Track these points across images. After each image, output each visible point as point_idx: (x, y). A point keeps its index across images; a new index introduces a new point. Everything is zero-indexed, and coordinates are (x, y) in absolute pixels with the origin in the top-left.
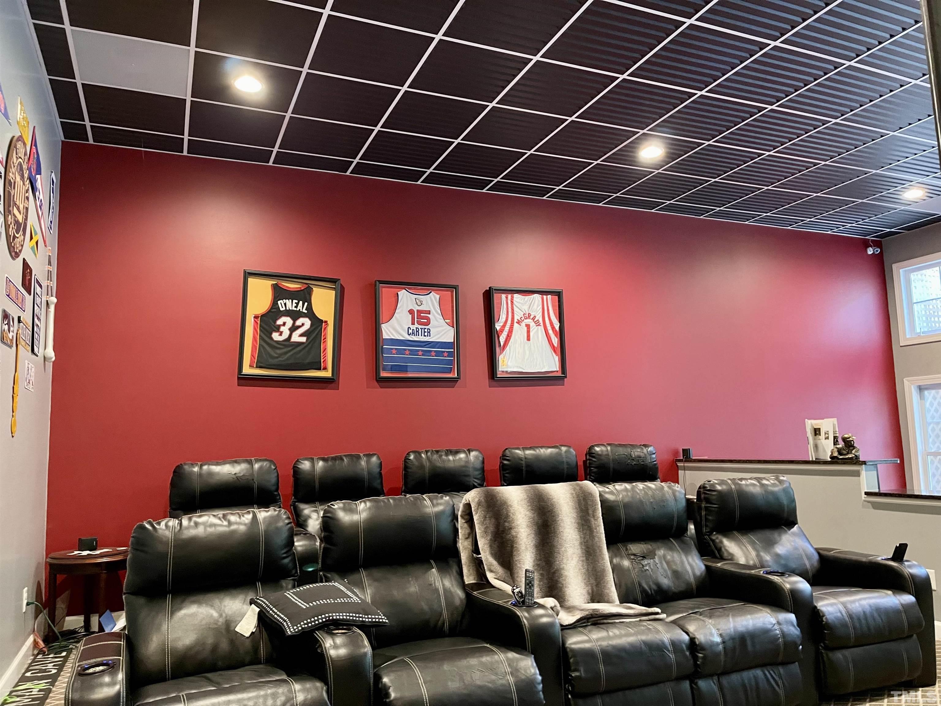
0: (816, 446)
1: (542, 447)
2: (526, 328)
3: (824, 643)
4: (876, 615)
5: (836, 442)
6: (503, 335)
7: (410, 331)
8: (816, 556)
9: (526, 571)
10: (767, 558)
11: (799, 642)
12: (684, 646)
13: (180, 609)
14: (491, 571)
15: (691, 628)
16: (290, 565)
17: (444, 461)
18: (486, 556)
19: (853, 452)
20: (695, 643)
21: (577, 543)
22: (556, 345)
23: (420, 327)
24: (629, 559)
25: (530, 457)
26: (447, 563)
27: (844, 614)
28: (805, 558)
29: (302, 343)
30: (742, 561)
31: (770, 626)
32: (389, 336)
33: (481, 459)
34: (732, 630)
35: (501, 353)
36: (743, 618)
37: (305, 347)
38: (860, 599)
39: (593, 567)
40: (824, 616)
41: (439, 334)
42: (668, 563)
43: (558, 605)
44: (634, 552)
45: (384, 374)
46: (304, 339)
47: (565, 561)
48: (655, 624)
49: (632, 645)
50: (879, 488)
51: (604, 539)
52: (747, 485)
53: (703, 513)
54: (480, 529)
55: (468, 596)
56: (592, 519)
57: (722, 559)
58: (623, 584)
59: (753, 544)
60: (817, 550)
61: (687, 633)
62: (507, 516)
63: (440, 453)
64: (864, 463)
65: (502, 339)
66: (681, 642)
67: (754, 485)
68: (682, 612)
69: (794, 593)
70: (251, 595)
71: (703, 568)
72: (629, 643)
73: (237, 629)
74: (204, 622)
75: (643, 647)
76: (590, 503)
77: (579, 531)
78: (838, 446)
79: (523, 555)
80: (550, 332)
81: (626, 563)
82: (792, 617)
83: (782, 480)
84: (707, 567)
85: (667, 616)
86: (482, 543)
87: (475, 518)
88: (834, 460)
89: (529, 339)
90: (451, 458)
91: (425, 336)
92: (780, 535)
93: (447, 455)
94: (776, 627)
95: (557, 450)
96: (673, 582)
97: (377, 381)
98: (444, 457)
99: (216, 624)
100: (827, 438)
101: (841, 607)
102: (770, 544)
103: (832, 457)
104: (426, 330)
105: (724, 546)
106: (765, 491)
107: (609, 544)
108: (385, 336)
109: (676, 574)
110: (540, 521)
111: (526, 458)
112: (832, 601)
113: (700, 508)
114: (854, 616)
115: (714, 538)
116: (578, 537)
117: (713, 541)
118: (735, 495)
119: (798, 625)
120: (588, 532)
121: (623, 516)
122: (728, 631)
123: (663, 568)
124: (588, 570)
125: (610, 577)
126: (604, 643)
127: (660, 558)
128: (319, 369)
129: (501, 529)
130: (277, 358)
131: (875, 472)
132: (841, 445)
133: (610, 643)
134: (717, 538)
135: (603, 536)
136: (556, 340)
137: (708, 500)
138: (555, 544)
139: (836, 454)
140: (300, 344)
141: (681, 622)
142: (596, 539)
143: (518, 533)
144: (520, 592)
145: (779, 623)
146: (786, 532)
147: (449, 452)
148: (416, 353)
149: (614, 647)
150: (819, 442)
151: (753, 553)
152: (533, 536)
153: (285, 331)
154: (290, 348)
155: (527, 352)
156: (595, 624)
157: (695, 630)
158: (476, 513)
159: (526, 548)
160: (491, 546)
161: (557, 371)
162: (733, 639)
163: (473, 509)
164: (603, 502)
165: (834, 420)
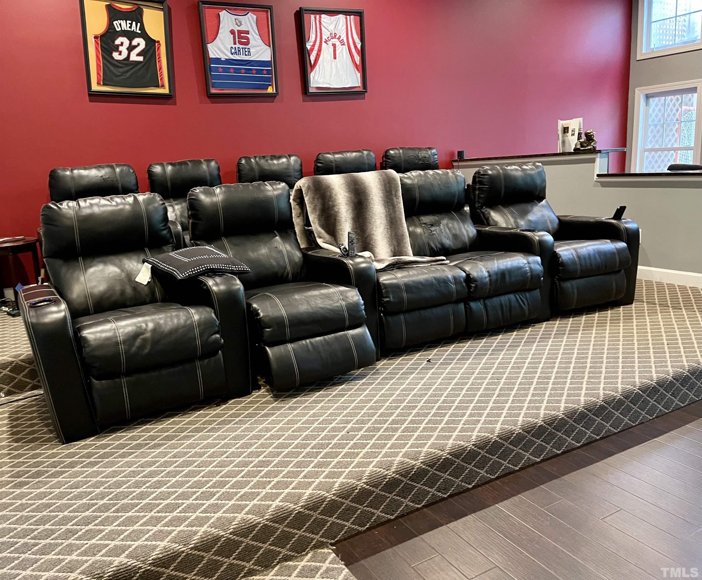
0: (564, 142)
1: (348, 152)
2: (332, 47)
3: (558, 276)
4: (597, 256)
5: (579, 137)
6: (313, 54)
7: (233, 51)
8: (557, 221)
9: (349, 233)
10: (522, 223)
11: (541, 274)
12: (462, 280)
13: (91, 267)
14: (320, 237)
15: (467, 268)
16: (168, 235)
17: (269, 165)
18: (316, 227)
19: (592, 144)
20: (470, 277)
21: (383, 216)
22: (358, 63)
23: (241, 46)
24: (421, 227)
25: (339, 160)
26: (287, 233)
27: (575, 256)
28: (549, 222)
29: (139, 62)
30: (504, 225)
31: (522, 265)
32: (215, 55)
33: (299, 162)
34: (496, 268)
35: (312, 70)
36: (504, 260)
37: (143, 66)
38: (588, 246)
39: (396, 233)
40: (560, 257)
41: (258, 53)
42: (449, 229)
43: (373, 256)
44: (425, 222)
45: (213, 91)
46: (141, 59)
47: (374, 229)
48: (442, 267)
49: (427, 280)
50: (608, 171)
51: (403, 212)
52: (511, 170)
53: (477, 192)
54: (310, 207)
55: (305, 255)
56: (395, 199)
57: (489, 225)
58: (417, 245)
59: (512, 213)
60: (558, 217)
61: (464, 271)
62: (331, 197)
63: (266, 158)
64: (600, 151)
65: (313, 58)
66: (460, 277)
67: (516, 170)
68: (460, 260)
69: (541, 243)
70: (142, 257)
71: (475, 231)
72: (424, 279)
73: (137, 280)
74: (111, 275)
75: (434, 281)
76: (393, 186)
77: (385, 207)
78: (581, 140)
79: (344, 225)
80: (353, 50)
81: (419, 230)
82: (538, 259)
83: (538, 166)
84: (478, 231)
85: (450, 263)
86: (312, 218)
87: (306, 199)
88: (577, 151)
89: (335, 58)
90: (275, 162)
91: (246, 55)
92: (532, 207)
93: (272, 159)
94: (527, 265)
95: (360, 154)
96: (453, 242)
97: (208, 97)
98: (270, 161)
99: (120, 276)
100: (573, 135)
101: (573, 251)
102: (524, 213)
103: (576, 149)
104: (246, 50)
105: (491, 216)
106: (525, 174)
107: (407, 216)
108: (212, 55)
109: (455, 237)
110: (356, 200)
111: (335, 161)
112: (567, 247)
113: (474, 189)
114: (582, 257)
115: (483, 210)
116: (384, 211)
117: (483, 213)
118: (502, 178)
119: (542, 264)
120: (391, 207)
121: (417, 195)
122: (494, 269)
123: (446, 233)
124: (391, 235)
125: (408, 240)
126: (406, 280)
127: (444, 225)
128: (158, 86)
129: (326, 207)
130: (119, 76)
131: (607, 159)
132: (583, 139)
133: (411, 279)
134: (486, 211)
135: (403, 210)
136: (359, 58)
137: (481, 183)
138: (367, 217)
139: (579, 147)
140: (139, 63)
141: (461, 265)
142: (398, 213)
143: (339, 209)
144: (345, 248)
145: (529, 263)
146: (536, 205)
147: (273, 157)
148: (239, 71)
149: (413, 282)
150: (566, 138)
151: (512, 220)
152: (350, 211)
153: (124, 50)
154: (130, 67)
155: (334, 70)
156: (399, 268)
157: (470, 270)
158: (307, 196)
159: (346, 220)
160: (319, 220)
161: (359, 87)
162: (496, 274)
163: (304, 192)
164: (403, 185)
165: (581, 119)
